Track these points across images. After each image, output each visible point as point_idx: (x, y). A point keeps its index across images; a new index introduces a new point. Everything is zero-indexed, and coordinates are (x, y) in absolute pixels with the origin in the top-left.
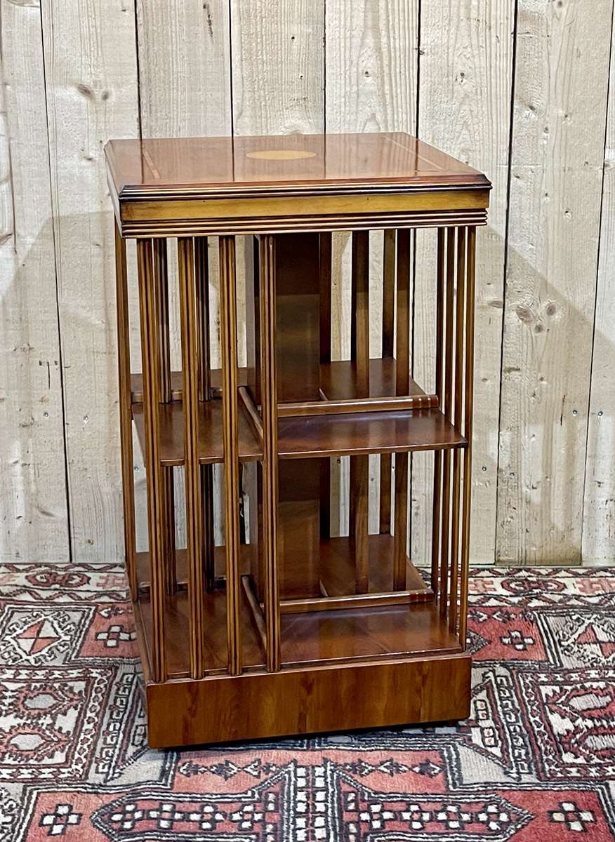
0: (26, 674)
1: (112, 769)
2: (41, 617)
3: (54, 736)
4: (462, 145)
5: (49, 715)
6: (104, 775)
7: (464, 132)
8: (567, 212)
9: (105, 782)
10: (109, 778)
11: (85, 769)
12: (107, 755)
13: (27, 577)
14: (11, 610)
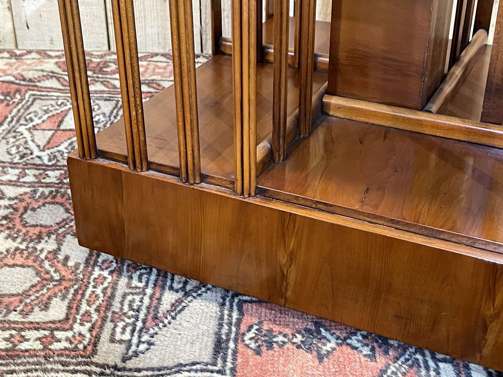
0: (35, 176)
1: (136, 334)
2: (66, 105)
3: (55, 271)
5: (53, 237)
6: (123, 346)
9: (124, 360)
10: (130, 353)
11: (94, 333)
12: (131, 308)
13: (56, 63)
14: (32, 97)
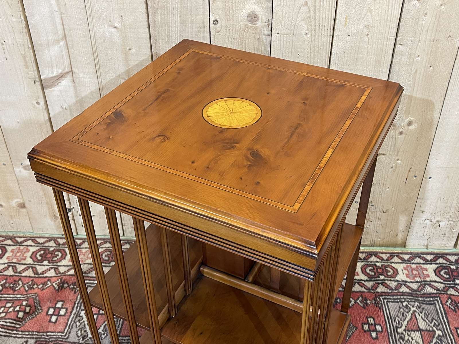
4: (366, 23)
7: (368, 14)
8: (430, 67)
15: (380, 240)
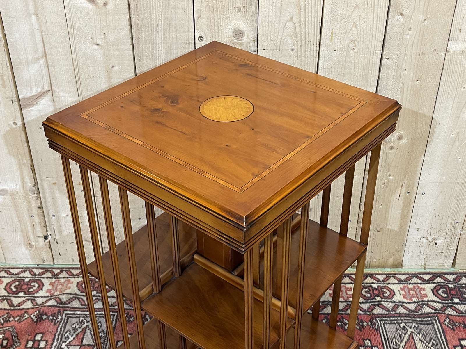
2: (84, 324)
4: (352, 38)
7: (353, 29)
8: (418, 80)
13: (77, 285)
14: (67, 317)
15: (375, 260)
